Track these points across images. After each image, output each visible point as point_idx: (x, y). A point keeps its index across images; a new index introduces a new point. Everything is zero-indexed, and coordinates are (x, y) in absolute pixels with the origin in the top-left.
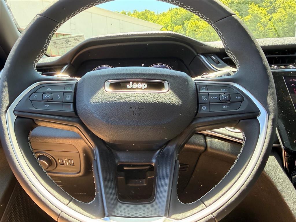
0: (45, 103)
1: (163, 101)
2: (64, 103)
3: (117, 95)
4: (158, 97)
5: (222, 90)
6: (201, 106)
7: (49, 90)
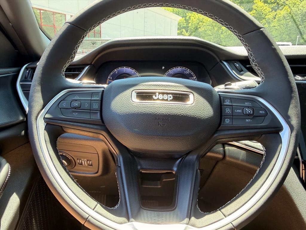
0: (73, 111)
1: (187, 113)
2: (91, 111)
3: (143, 105)
4: (182, 109)
5: (247, 104)
6: (225, 118)
7: (76, 98)
